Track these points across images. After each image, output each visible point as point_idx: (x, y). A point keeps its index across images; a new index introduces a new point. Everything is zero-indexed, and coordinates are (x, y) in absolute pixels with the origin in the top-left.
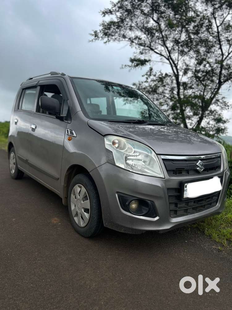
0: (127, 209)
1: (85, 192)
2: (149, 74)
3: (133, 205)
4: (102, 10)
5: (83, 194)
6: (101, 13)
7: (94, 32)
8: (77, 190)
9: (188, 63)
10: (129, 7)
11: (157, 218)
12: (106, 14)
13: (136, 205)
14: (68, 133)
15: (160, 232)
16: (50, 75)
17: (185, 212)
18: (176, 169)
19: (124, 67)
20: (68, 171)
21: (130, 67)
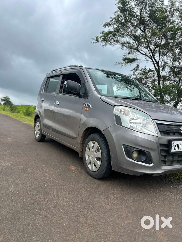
0: (130, 156)
1: (98, 146)
2: (136, 69)
3: (134, 154)
4: (104, 24)
5: (96, 148)
6: (103, 26)
7: (96, 38)
8: (91, 145)
9: (166, 61)
10: (123, 21)
11: (152, 165)
12: (106, 26)
13: (136, 155)
14: (85, 105)
15: (153, 176)
16: (71, 67)
17: (171, 163)
18: (166, 131)
19: (117, 64)
20: (84, 132)
21: (122, 64)
